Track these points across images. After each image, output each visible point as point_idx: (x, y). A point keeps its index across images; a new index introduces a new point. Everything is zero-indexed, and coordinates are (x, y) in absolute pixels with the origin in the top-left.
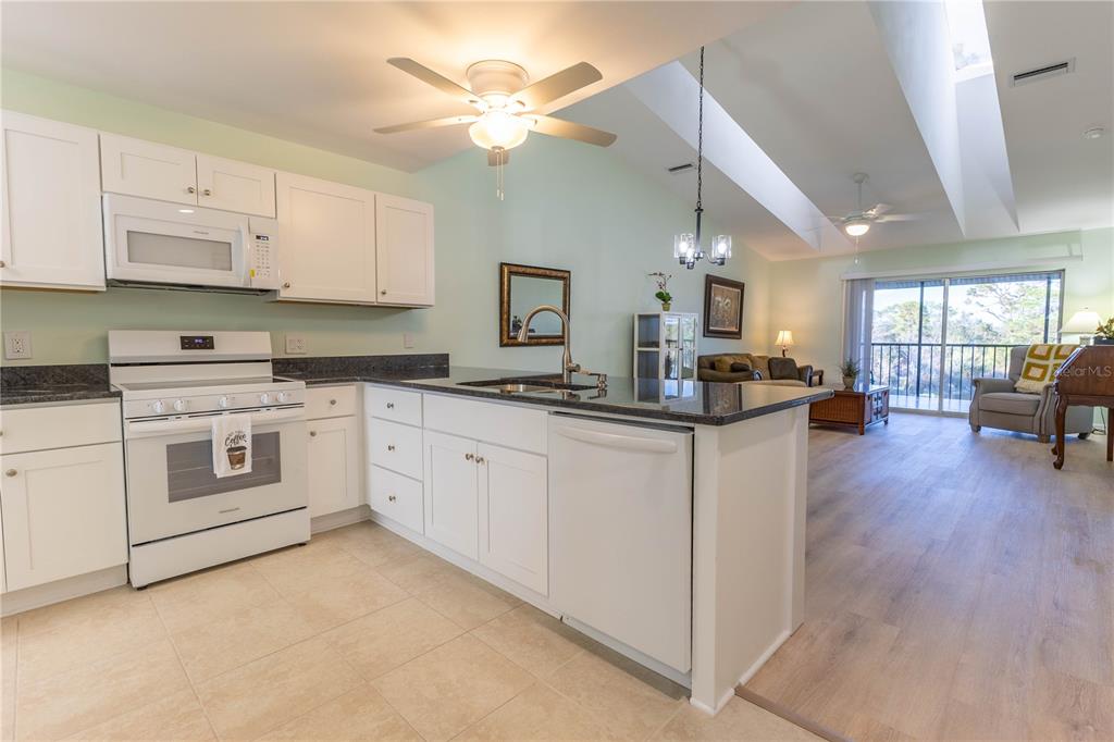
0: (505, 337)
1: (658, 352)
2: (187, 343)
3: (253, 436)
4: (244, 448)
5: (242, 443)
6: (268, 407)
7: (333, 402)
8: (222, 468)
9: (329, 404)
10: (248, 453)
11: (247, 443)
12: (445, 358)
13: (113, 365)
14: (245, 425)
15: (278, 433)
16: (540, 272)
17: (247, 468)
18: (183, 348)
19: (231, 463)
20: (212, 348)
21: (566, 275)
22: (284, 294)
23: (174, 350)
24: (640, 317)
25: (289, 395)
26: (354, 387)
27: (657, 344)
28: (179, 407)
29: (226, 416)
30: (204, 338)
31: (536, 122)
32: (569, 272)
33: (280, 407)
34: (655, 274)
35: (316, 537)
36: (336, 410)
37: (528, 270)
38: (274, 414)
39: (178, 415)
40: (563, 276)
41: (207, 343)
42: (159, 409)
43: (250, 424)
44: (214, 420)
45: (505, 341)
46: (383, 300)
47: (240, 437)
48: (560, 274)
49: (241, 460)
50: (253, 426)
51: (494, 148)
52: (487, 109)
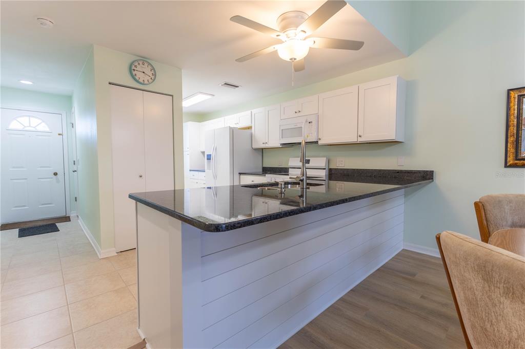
20: (309, 163)
22: (319, 143)
46: (360, 140)
51: (291, 59)
52: (287, 39)
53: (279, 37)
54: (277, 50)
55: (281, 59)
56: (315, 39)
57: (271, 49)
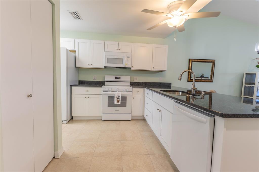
0: (189, 79)
1: (254, 87)
2: (116, 78)
3: (121, 97)
4: (119, 99)
5: (119, 98)
6: (125, 91)
7: (138, 92)
8: (116, 102)
9: (137, 92)
10: (120, 100)
11: (120, 98)
12: (170, 84)
13: (106, 81)
14: (120, 94)
15: (126, 97)
16: (203, 61)
17: (120, 103)
18: (116, 79)
19: (117, 101)
20: (120, 79)
21: (213, 61)
22: (132, 69)
23: (114, 79)
24: (247, 74)
25: (129, 89)
26: (143, 89)
27: (254, 84)
28: (110, 90)
29: (117, 92)
30: (119, 77)
31: (188, 16)
32: (215, 60)
33: (127, 91)
34: (256, 59)
35: (133, 120)
36: (139, 94)
37: (199, 60)
38: (126, 93)
39: (110, 91)
40: (213, 62)
41: (119, 78)
42: (107, 90)
43: (121, 94)
44: (115, 93)
45: (189, 80)
46: (153, 69)
47: (119, 97)
48: (211, 61)
49: (119, 101)
50: (121, 95)
51: (174, 26)
52: (172, 16)
53: (167, 16)
54: (167, 23)
55: (169, 27)
56: (188, 14)
57: (164, 22)
